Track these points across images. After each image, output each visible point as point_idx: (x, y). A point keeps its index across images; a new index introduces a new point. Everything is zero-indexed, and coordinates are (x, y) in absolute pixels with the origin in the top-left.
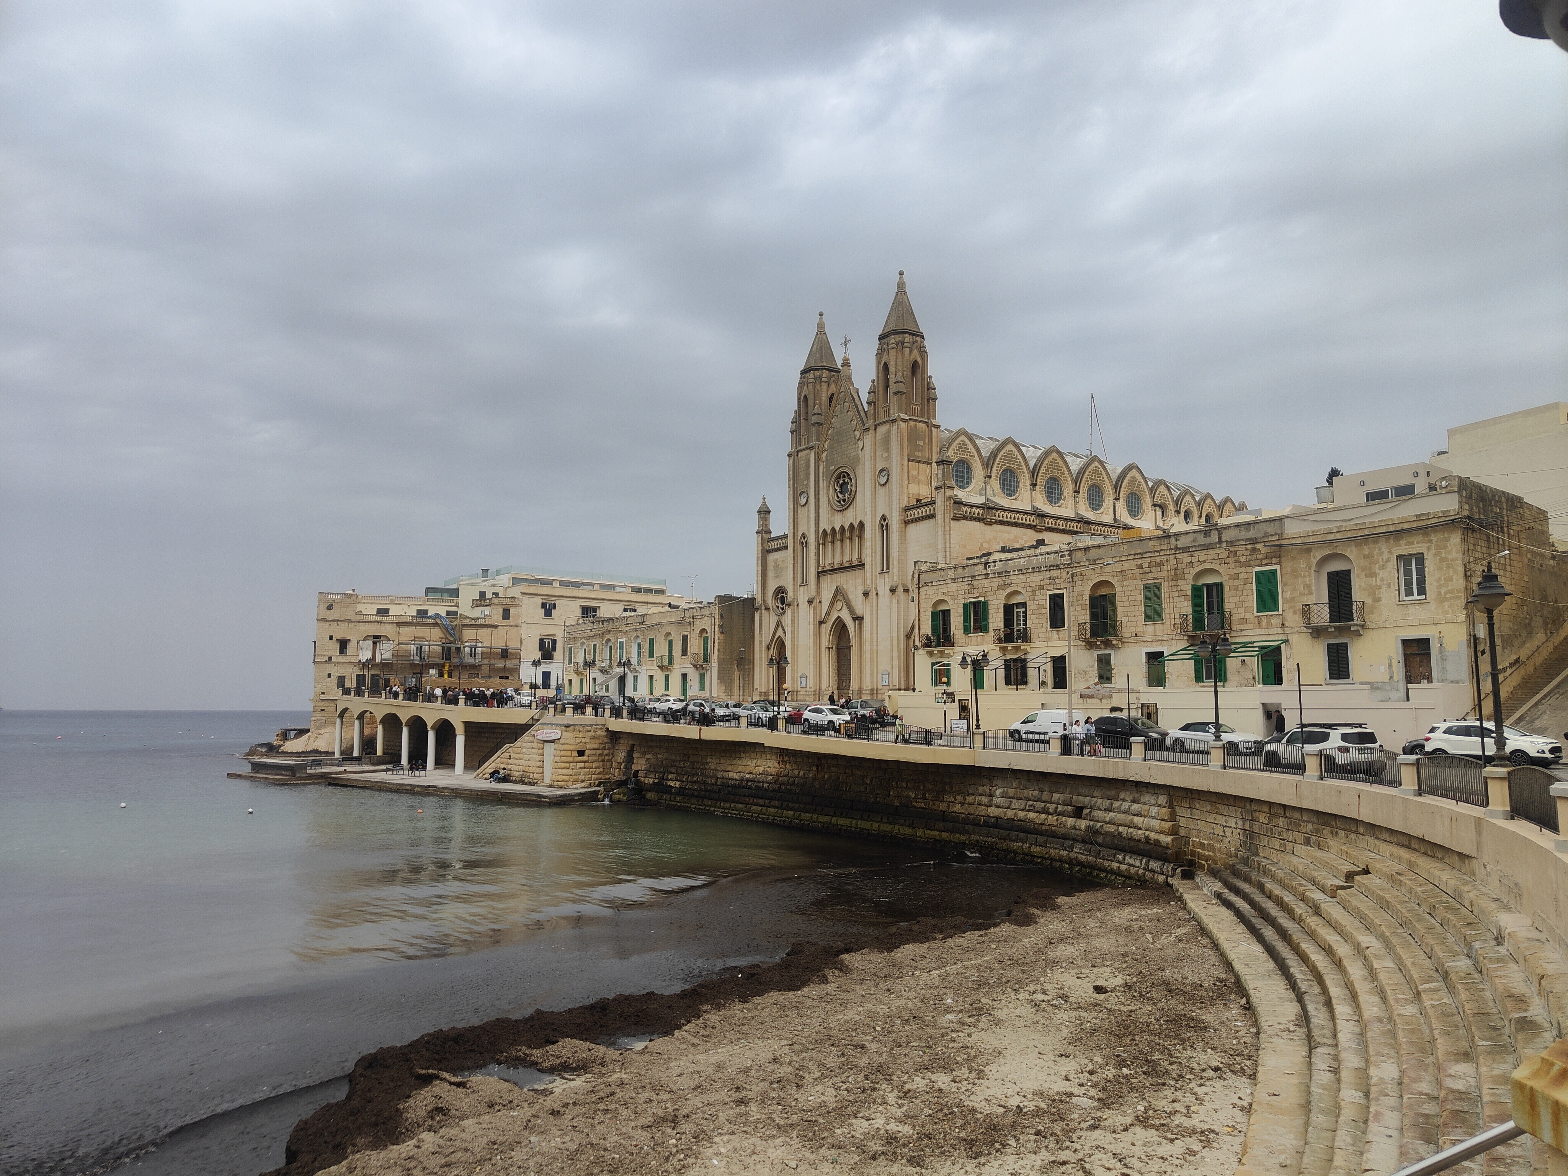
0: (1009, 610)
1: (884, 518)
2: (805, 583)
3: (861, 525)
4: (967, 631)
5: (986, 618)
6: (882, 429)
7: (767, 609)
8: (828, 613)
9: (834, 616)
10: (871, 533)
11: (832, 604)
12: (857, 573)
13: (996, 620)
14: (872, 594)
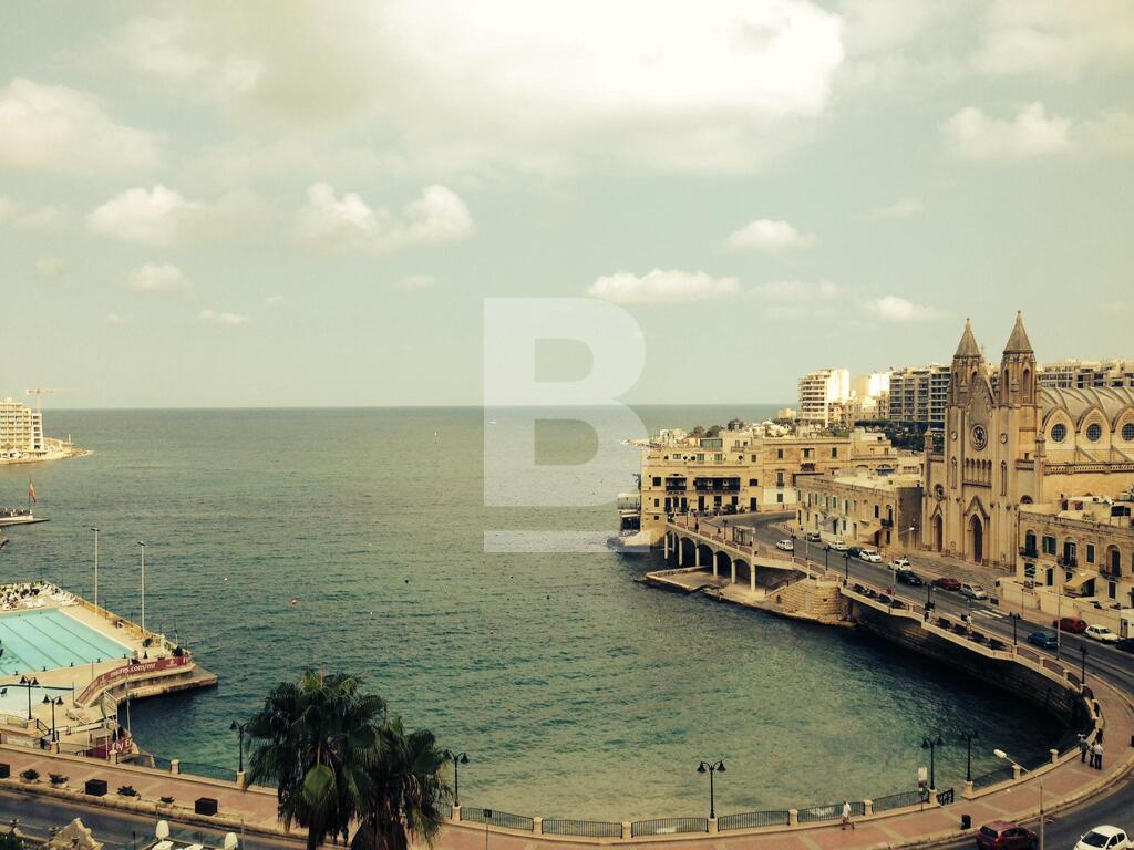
0: (1067, 546)
1: (1003, 462)
2: (954, 488)
3: (990, 462)
4: (1044, 551)
5: (1055, 547)
6: (1004, 410)
7: (931, 496)
8: (969, 510)
9: (973, 513)
10: (995, 467)
11: (971, 505)
12: (987, 490)
13: (1060, 550)
14: (996, 507)
